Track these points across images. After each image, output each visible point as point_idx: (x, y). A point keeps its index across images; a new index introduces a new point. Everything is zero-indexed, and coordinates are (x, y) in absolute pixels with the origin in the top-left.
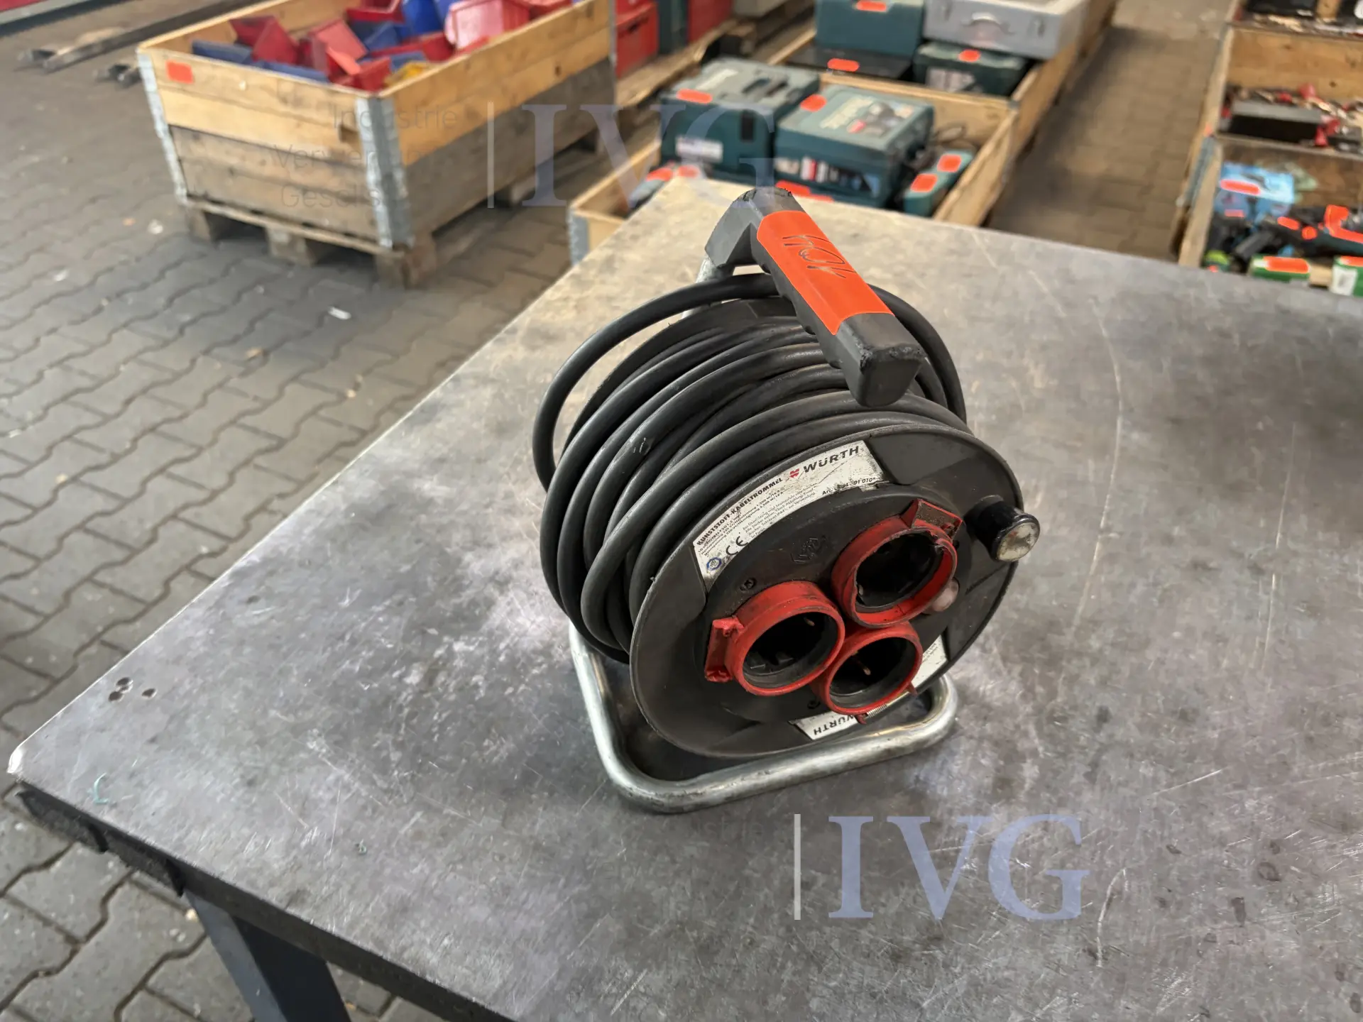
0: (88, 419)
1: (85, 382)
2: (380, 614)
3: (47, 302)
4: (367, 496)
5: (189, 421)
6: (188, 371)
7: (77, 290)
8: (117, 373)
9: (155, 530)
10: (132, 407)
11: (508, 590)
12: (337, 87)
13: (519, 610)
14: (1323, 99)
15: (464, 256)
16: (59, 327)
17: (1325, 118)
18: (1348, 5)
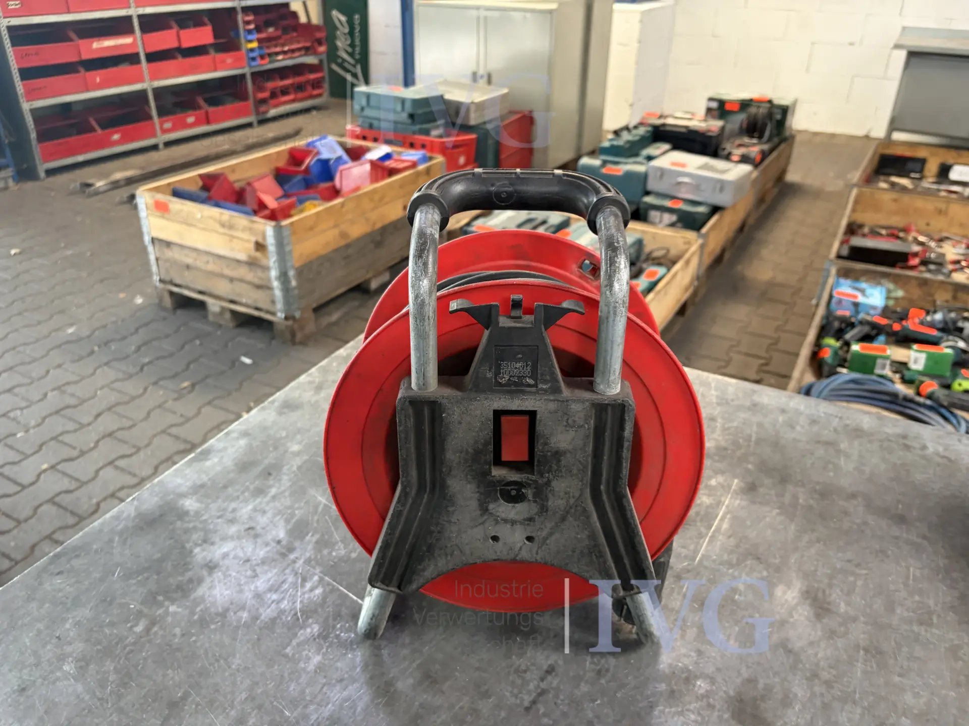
0: (71, 426)
1: (73, 401)
2: (133, 585)
4: (151, 508)
5: (135, 430)
6: (141, 395)
7: (80, 339)
8: (95, 395)
9: (98, 505)
10: (100, 419)
11: (214, 573)
12: (257, 218)
13: (216, 586)
14: (922, 233)
15: (335, 324)
16: (63, 364)
17: (916, 248)
18: (944, 171)
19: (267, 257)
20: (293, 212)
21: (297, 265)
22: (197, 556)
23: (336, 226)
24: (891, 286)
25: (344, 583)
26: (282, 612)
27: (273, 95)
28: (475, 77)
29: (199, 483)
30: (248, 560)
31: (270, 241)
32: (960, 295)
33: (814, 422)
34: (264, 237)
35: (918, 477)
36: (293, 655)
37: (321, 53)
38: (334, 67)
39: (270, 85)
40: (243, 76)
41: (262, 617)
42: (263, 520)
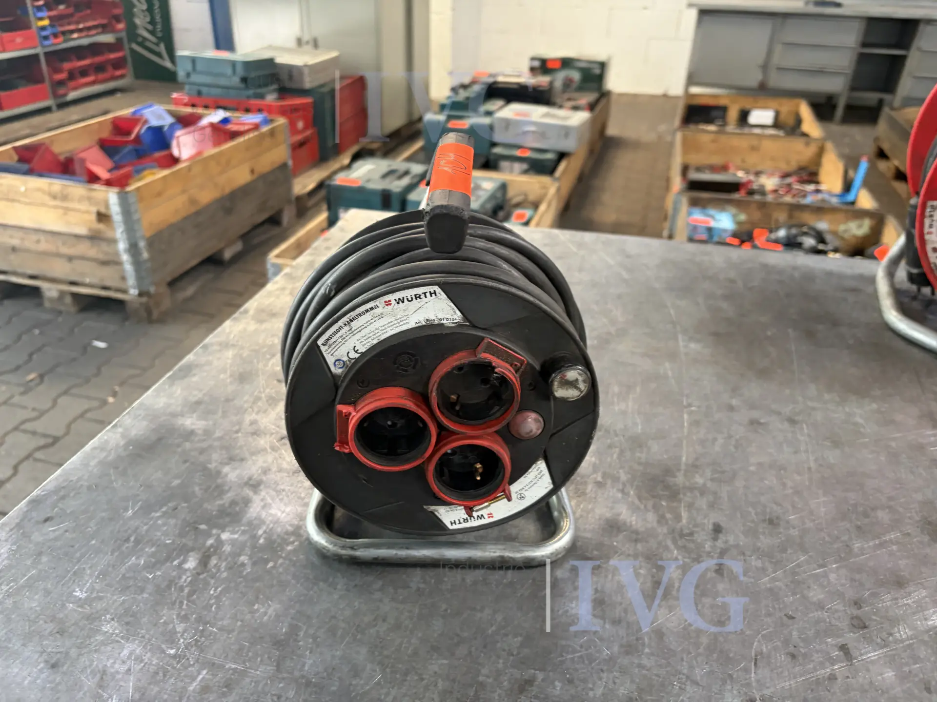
2: (159, 518)
11: (261, 490)
12: (96, 186)
13: (270, 504)
15: (192, 298)
18: (743, 117)
19: (113, 229)
20: (130, 181)
21: (148, 234)
22: (229, 476)
23: (184, 191)
24: (733, 210)
27: (72, 76)
28: (299, 42)
31: (115, 209)
32: (797, 214)
34: (107, 205)
37: (120, 31)
38: (135, 46)
39: (67, 66)
40: (35, 57)
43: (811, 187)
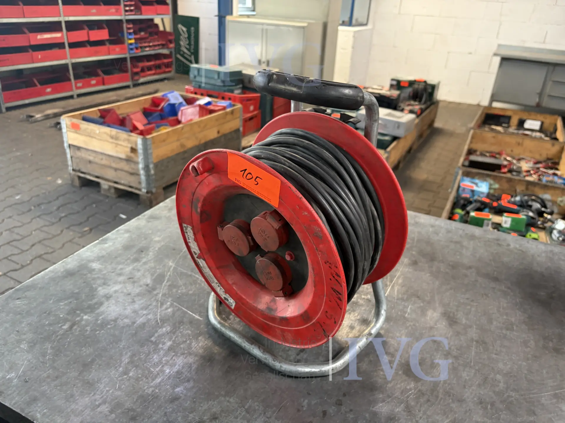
0: (16, 251)
1: (18, 237)
2: (62, 305)
3: (10, 206)
4: (72, 267)
5: (54, 254)
6: (58, 235)
7: (24, 202)
8: (32, 233)
10: (33, 248)
11: (110, 300)
12: (132, 134)
13: (111, 307)
14: (508, 155)
16: (13, 216)
17: (505, 163)
18: (521, 123)
19: (137, 157)
20: (153, 132)
21: (155, 161)
22: (100, 291)
23: (178, 140)
24: (492, 182)
25: (185, 306)
26: (149, 320)
27: (143, 70)
29: (101, 255)
30: (129, 294)
31: (140, 147)
32: (530, 187)
33: (449, 231)
34: (136, 144)
35: (506, 259)
36: (156, 341)
37: (171, 48)
38: (179, 56)
39: (141, 64)
40: (125, 59)
41: (138, 322)
42: (138, 274)
43: (551, 172)
